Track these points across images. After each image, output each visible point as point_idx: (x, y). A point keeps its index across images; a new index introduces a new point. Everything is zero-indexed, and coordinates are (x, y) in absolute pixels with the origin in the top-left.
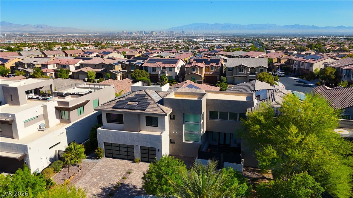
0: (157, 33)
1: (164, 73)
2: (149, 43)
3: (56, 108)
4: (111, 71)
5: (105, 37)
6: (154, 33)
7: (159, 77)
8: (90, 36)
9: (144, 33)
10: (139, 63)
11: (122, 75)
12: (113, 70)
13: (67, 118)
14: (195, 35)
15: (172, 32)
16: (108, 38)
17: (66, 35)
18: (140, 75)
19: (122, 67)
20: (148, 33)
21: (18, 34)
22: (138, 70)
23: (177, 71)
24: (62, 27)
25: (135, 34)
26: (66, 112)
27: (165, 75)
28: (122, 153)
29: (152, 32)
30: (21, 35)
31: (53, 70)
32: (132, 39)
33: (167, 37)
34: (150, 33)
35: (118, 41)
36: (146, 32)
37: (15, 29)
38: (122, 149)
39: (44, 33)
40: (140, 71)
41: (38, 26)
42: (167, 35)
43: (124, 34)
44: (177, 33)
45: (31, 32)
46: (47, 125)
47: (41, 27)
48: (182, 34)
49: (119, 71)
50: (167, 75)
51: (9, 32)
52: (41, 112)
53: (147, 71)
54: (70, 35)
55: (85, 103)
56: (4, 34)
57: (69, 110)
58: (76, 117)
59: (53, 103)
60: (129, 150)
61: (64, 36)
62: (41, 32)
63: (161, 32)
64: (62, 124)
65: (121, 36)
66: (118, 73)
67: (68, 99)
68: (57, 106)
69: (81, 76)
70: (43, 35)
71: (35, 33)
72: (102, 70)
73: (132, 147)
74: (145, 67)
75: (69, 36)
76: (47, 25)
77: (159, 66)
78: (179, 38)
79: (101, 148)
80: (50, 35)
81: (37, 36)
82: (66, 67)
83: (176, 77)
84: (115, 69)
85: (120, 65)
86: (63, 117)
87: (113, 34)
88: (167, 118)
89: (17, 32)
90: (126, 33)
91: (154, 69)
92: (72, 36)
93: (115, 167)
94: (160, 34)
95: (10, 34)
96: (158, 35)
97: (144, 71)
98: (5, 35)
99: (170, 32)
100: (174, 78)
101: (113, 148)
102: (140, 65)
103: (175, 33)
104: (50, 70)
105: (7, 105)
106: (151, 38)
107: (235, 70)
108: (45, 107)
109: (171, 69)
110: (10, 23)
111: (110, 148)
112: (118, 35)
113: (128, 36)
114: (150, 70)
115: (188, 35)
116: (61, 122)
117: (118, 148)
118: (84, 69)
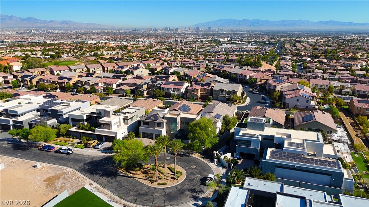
0: (182, 30)
1: (174, 92)
2: (173, 44)
3: (123, 119)
4: (141, 89)
5: (130, 35)
6: (179, 30)
7: (171, 95)
8: (115, 33)
9: (169, 30)
10: (159, 84)
11: (148, 92)
12: (142, 89)
13: (127, 122)
14: (221, 32)
15: (198, 28)
16: (133, 36)
17: (91, 32)
18: (159, 93)
19: (148, 86)
20: (173, 30)
21: (45, 31)
22: (158, 90)
23: (183, 90)
24: (87, 23)
25: (160, 30)
26: (127, 120)
27: (175, 94)
28: (148, 136)
29: (177, 29)
30: (48, 32)
31: (102, 87)
32: (156, 36)
33: (192, 34)
34: (175, 30)
35: (142, 40)
36: (171, 28)
37: (41, 25)
38: (148, 135)
39: (69, 29)
40: (159, 91)
41: (63, 22)
42: (192, 32)
43: (149, 31)
44: (202, 30)
45: (57, 28)
46: (120, 125)
47: (67, 23)
48: (208, 31)
49: (145, 90)
50: (176, 93)
51: (35, 29)
52: (118, 120)
53: (163, 90)
54: (95, 31)
55: (133, 117)
56: (31, 31)
57: (128, 119)
58: (131, 122)
59: (122, 116)
60: (151, 135)
61: (89, 33)
62: (66, 28)
63: (187, 29)
64: (125, 125)
65: (145, 34)
66: (145, 91)
67: (127, 115)
68: (123, 118)
69: (121, 92)
70: (69, 32)
71: (61, 29)
72: (134, 87)
73: (152, 134)
74: (163, 87)
75: (94, 33)
76: (72, 21)
77: (171, 88)
78: (204, 36)
79: (141, 134)
80: (76, 32)
81: (63, 33)
82: (110, 85)
83: (182, 94)
84: (143, 88)
85: (147, 85)
86: (125, 122)
87: (137, 31)
88: (165, 124)
89: (43, 28)
90: (151, 30)
91: (168, 89)
92: (97, 33)
93: (146, 141)
94: (185, 31)
95: (37, 31)
96: (183, 32)
97: (162, 90)
98: (33, 31)
99: (195, 28)
100: (181, 95)
101: (145, 134)
102: (159, 86)
103: (201, 30)
104: (100, 87)
105: (105, 117)
106: (176, 36)
107: (218, 92)
108: (120, 118)
109: (179, 90)
110: (36, 19)
111: (144, 134)
112: (143, 31)
113: (153, 34)
114: (166, 90)
115: (214, 32)
116: (124, 124)
117: (147, 135)
118: (122, 87)
